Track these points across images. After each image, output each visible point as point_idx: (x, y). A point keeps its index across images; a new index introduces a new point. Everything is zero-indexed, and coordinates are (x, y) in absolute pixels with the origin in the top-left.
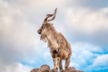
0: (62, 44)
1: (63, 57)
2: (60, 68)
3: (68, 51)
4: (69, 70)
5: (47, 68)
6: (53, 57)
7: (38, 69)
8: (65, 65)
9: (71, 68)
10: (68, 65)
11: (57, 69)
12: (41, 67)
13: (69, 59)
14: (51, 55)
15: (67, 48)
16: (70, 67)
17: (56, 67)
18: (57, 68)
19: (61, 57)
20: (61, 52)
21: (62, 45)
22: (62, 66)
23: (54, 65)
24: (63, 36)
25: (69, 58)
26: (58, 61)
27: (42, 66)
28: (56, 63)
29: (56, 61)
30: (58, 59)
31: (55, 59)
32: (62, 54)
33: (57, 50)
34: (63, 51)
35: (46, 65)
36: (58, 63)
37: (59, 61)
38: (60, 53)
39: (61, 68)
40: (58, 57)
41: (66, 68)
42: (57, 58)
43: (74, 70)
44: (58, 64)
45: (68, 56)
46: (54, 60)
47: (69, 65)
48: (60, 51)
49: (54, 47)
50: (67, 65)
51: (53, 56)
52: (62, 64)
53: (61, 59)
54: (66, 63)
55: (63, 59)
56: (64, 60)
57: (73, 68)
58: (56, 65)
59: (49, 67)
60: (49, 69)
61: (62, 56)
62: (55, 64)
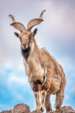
0: (49, 67)
1: (52, 90)
2: (46, 108)
3: (58, 78)
4: (62, 111)
5: (24, 109)
6: (33, 90)
7: (10, 111)
8: (56, 104)
9: (66, 108)
10: (61, 104)
11: (42, 110)
12: (14, 108)
13: (62, 92)
14: (31, 86)
15: (57, 73)
16: (64, 107)
17: (40, 108)
18: (42, 108)
19: (48, 89)
20: (48, 82)
21: (50, 70)
22: (50, 104)
23: (37, 104)
24: (48, 53)
25: (62, 90)
26: (42, 97)
27: (16, 107)
28: (40, 100)
29: (39, 97)
30: (43, 94)
31: (37, 93)
32: (50, 85)
33: (42, 79)
34: (51, 79)
35: (23, 104)
36: (43, 100)
37: (45, 97)
38: (46, 83)
39: (49, 109)
40: (42, 90)
41: (58, 107)
42: (42, 92)
43: (71, 111)
44: (43, 102)
45: (60, 87)
46: (36, 96)
47: (62, 102)
48: (45, 80)
49: (37, 74)
50: (59, 103)
51: (34, 88)
52: (49, 101)
53: (47, 92)
54: (57, 99)
55: (51, 93)
56: (54, 94)
57: (70, 108)
58: (40, 104)
59: (28, 107)
60: (29, 110)
61: (50, 88)
62: (38, 102)
